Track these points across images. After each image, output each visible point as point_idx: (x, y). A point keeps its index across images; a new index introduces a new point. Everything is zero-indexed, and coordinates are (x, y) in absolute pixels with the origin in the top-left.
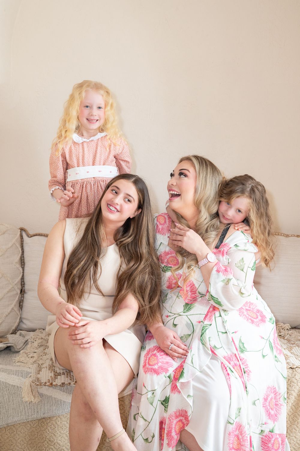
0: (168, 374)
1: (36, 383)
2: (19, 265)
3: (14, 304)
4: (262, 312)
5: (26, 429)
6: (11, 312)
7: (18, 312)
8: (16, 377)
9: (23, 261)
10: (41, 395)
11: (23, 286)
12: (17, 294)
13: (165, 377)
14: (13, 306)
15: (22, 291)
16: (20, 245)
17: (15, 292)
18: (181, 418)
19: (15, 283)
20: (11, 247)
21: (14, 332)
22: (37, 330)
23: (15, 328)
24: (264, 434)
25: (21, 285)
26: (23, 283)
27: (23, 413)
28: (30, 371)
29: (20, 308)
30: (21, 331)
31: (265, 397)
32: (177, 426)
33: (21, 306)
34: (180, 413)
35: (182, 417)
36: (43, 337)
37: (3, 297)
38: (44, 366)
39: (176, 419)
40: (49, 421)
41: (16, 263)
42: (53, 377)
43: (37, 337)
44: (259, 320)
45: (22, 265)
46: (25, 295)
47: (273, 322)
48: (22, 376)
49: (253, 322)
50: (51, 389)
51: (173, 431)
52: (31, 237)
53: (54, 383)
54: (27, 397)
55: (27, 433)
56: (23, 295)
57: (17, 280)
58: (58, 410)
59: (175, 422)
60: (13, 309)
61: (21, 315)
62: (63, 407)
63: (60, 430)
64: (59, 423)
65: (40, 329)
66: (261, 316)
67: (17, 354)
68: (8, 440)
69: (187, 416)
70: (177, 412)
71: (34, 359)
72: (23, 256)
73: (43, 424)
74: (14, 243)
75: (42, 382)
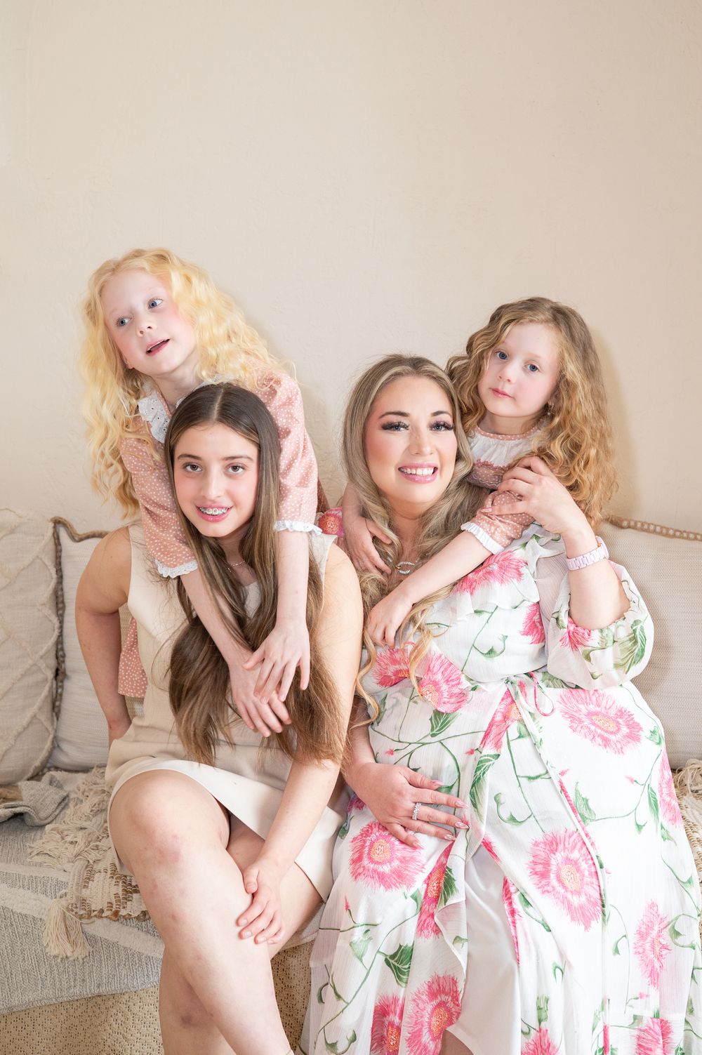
0: (412, 891)
1: (76, 913)
2: (50, 609)
3: (38, 704)
4: (632, 715)
5: (57, 1020)
6: (30, 724)
7: (47, 724)
8: (29, 893)
9: (60, 600)
10: (92, 940)
11: (61, 659)
12: (46, 680)
13: (403, 897)
14: (34, 709)
15: (59, 672)
16: (54, 559)
17: (40, 677)
18: (444, 998)
19: (41, 653)
20: (28, 566)
21: (36, 776)
22: (94, 770)
23: (42, 763)
24: (643, 1026)
25: (57, 658)
26: (60, 653)
27: (48, 983)
28: (64, 880)
29: (54, 714)
30: (53, 773)
31: (643, 930)
32: (434, 1019)
33: (56, 710)
34: (439, 985)
35: (446, 994)
36: (105, 789)
37: (10, 689)
38: (101, 866)
39: (431, 1000)
40: (110, 1003)
41: (42, 605)
42: (121, 897)
43: (91, 787)
44: (624, 737)
45: (58, 610)
46: (67, 684)
47: (660, 741)
48: (45, 893)
49: (606, 743)
50: (116, 925)
51: (425, 1031)
52: (81, 540)
53: (123, 912)
54: (56, 945)
55: (58, 1030)
56: (62, 681)
57: (46, 648)
58: (133, 977)
59: (429, 1008)
60: (35, 716)
61: (56, 731)
62: (145, 970)
63: (139, 1027)
64: (135, 1009)
65: (100, 767)
66: (628, 726)
67: (39, 833)
68: (12, 1047)
69: (456, 992)
70: (433, 982)
71: (77, 849)
72: (60, 587)
73: (98, 1011)
74: (37, 557)
75: (93, 909)
